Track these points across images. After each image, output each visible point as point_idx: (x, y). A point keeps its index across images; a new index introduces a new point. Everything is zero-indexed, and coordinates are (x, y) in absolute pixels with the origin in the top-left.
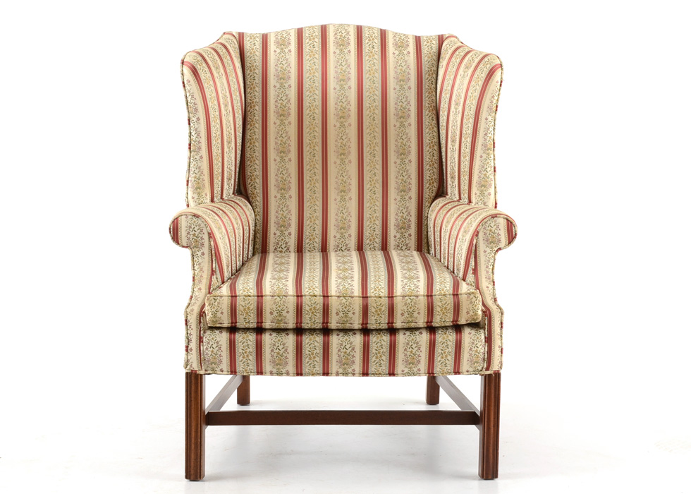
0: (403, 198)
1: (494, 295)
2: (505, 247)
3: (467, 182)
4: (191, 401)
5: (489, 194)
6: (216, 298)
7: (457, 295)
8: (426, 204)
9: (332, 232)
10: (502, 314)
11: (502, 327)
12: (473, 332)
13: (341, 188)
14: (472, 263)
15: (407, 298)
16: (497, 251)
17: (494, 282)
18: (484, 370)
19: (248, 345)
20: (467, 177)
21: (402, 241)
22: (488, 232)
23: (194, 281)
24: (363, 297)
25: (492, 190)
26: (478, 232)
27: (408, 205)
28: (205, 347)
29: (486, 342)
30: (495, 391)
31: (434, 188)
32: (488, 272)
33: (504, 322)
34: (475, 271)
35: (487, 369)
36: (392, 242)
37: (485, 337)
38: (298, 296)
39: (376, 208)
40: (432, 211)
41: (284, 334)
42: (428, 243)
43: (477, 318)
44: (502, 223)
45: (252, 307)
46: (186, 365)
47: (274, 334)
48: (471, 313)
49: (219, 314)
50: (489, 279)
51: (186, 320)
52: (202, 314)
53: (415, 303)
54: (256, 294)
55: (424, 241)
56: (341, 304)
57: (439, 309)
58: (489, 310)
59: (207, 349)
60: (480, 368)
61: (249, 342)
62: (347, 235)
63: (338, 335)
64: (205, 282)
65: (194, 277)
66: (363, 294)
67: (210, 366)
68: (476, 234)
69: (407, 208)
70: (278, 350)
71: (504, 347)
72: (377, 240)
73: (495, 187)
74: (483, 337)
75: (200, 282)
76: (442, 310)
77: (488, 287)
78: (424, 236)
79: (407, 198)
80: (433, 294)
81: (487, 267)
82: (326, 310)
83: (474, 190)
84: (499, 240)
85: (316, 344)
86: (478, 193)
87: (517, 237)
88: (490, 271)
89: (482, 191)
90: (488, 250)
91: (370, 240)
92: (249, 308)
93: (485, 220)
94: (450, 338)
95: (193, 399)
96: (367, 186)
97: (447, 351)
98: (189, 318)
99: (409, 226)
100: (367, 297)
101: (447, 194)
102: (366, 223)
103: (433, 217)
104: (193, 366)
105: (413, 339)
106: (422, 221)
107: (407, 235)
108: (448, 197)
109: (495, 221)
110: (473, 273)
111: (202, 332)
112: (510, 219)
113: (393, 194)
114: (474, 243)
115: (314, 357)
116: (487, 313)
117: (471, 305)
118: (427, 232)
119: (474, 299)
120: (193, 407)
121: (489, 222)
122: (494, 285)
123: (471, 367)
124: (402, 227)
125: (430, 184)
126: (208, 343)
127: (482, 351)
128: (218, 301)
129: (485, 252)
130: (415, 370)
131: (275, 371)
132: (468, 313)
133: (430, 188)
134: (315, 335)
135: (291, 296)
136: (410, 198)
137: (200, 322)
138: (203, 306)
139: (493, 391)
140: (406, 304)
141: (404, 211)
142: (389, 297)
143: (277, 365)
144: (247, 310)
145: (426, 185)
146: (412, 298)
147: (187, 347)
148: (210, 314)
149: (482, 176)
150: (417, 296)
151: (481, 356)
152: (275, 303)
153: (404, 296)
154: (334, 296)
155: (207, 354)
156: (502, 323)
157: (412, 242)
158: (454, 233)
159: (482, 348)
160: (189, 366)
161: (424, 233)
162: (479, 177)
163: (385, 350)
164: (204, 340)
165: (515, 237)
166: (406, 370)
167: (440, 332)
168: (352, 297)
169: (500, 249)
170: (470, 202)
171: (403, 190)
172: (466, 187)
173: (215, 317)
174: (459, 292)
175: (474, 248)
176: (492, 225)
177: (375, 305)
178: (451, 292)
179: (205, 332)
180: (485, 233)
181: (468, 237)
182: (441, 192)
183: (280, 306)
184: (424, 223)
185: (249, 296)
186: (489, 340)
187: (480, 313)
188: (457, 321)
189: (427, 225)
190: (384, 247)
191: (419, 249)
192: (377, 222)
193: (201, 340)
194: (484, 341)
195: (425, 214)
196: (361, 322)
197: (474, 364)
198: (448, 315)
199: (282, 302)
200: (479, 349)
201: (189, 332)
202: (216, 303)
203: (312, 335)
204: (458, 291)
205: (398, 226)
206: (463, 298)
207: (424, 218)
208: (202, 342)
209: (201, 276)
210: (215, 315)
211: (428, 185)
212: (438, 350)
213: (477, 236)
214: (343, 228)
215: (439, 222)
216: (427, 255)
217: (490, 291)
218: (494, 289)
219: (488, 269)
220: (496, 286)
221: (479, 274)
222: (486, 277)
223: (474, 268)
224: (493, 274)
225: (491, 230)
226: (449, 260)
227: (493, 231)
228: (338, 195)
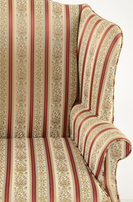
0: (56, 105)
1: (117, 192)
2: (123, 158)
3: (96, 103)
5: (110, 113)
8: (69, 108)
9: (14, 124)
13: (20, 99)
14: (103, 168)
16: (118, 161)
17: (116, 181)
20: (96, 100)
21: (55, 130)
22: (114, 150)
25: (111, 110)
26: (107, 150)
27: (59, 109)
31: (74, 99)
32: (112, 174)
34: (105, 174)
36: (49, 131)
39: (40, 111)
40: (73, 113)
42: (69, 130)
44: (123, 144)
50: (113, 179)
55: (68, 129)
62: (23, 127)
68: (106, 151)
69: (59, 111)
72: (40, 129)
73: (113, 108)
77: (113, 186)
78: (67, 126)
79: (58, 105)
81: (112, 171)
83: (101, 109)
84: (121, 155)
86: (103, 111)
87: (132, 152)
88: (114, 173)
89: (105, 111)
90: (113, 161)
91: (37, 129)
93: (112, 143)
96: (35, 98)
99: (59, 122)
101: (81, 102)
102: (35, 120)
103: (74, 118)
106: (66, 118)
107: (58, 126)
108: (82, 104)
109: (119, 143)
110: (103, 175)
112: (128, 142)
113: (50, 103)
114: (105, 156)
118: (69, 124)
121: (115, 144)
122: (116, 183)
124: (55, 122)
125: (72, 97)
129: (111, 162)
133: (71, 99)
136: (60, 105)
141: (56, 113)
145: (70, 97)
149: (106, 102)
157: (61, 131)
158: (90, 141)
161: (68, 124)
162: (104, 102)
165: (130, 152)
169: (120, 159)
170: (97, 115)
171: (56, 100)
172: (95, 105)
175: (104, 160)
176: (117, 146)
178: (92, 201)
180: (112, 151)
181: (101, 151)
182: (78, 101)
184: (68, 119)
189: (69, 120)
191: (64, 136)
192: (41, 119)
195: (68, 114)
205: (53, 122)
207: (68, 116)
211: (71, 97)
213: (107, 152)
214: (20, 122)
215: (78, 124)
216: (68, 138)
217: (114, 189)
218: (116, 187)
219: (112, 173)
220: (117, 184)
221: (107, 176)
222: (111, 178)
223: (104, 172)
224: (115, 175)
225: (116, 149)
226: (85, 154)
227: (117, 150)
228: (18, 103)
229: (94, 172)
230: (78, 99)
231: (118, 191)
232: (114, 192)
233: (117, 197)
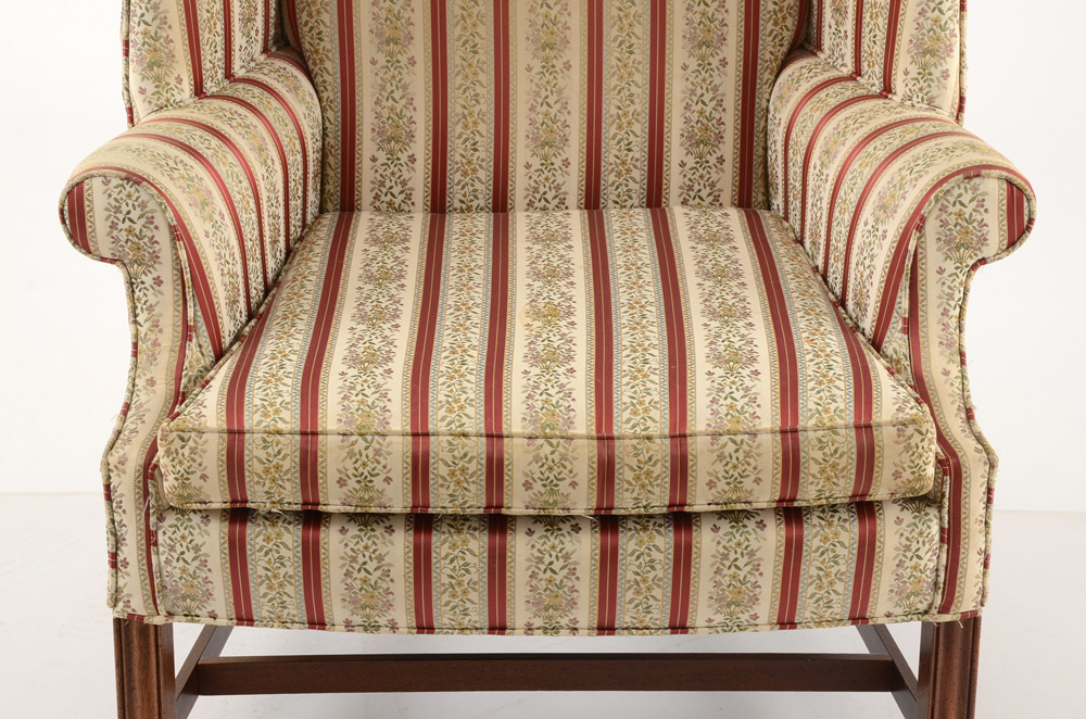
0: (704, 64)
1: (965, 398)
2: (997, 256)
3: (881, 36)
4: (131, 690)
5: (946, 75)
6: (186, 436)
7: (869, 427)
8: (765, 76)
9: (522, 154)
10: (992, 466)
11: (989, 500)
12: (908, 516)
13: (544, 38)
14: (903, 301)
15: (725, 438)
16: (974, 267)
17: (962, 354)
18: (934, 611)
19: (281, 558)
20: (882, 22)
21: (701, 177)
22: (952, 220)
23: (135, 354)
24: (599, 439)
25: (952, 64)
26: (923, 219)
27: (717, 81)
28: (163, 558)
29: (942, 540)
30: (964, 662)
31: (785, 33)
32: (946, 326)
33: (997, 487)
34: (912, 325)
35: (944, 609)
36: (674, 180)
37: (942, 530)
38: (415, 435)
39: (634, 89)
40: (780, 97)
41: (379, 530)
42: (766, 175)
43: (922, 488)
44: (993, 190)
45: (286, 465)
46: (115, 601)
47: (353, 530)
48: (907, 475)
49: (195, 480)
50: (949, 346)
51: (107, 487)
52: (149, 472)
53: (748, 454)
54: (297, 427)
55: (758, 171)
56: (537, 459)
57: (814, 469)
58: (954, 455)
59: (168, 562)
60: (922, 607)
61: (283, 552)
62: (558, 162)
63: (530, 533)
64: (165, 360)
65: (135, 345)
66: (599, 429)
67: (181, 603)
68: (917, 222)
69: (715, 89)
70: (363, 573)
71: (992, 552)
72: (636, 174)
73: (962, 54)
74: (935, 529)
75: (153, 358)
76: (823, 471)
77: (946, 373)
78: (757, 160)
79: (715, 62)
80: (799, 427)
81: (945, 313)
82: (495, 470)
83: (903, 61)
84: (983, 240)
85: (469, 558)
86: (914, 70)
87: (1035, 227)
88: (953, 322)
89: (924, 67)
90: (950, 266)
91: (619, 175)
92: (278, 467)
93: (945, 186)
94: (844, 537)
95: (137, 684)
96: (610, 32)
97: (834, 570)
98: (114, 482)
99: (720, 137)
100: (612, 438)
101: (819, 47)
102: (609, 131)
103: (784, 115)
104: (133, 604)
105: (739, 544)
106: (752, 122)
107: (713, 160)
108: (822, 56)
109: (975, 189)
110: (906, 331)
111: (153, 519)
112: (1018, 181)
113: (678, 53)
114: (912, 247)
115: (464, 592)
116: (950, 465)
117: (906, 457)
118: (766, 149)
119: (917, 438)
120: (138, 703)
121: (956, 192)
122: (963, 363)
123: (897, 605)
124: (705, 139)
125: (776, 24)
126: (172, 548)
127: (931, 565)
128: (191, 443)
129: (941, 271)
130: (744, 617)
131: (357, 620)
132: (897, 475)
133: (774, 35)
134: (465, 535)
135: (396, 434)
136: (724, 63)
137: (146, 493)
138: (153, 450)
139: (957, 662)
140: (721, 457)
141: (706, 98)
142: (672, 437)
143: (364, 607)
144: (272, 471)
145: (766, 27)
146: (738, 438)
147: (114, 556)
148: (171, 477)
149: (928, 24)
150: (754, 435)
151: (929, 577)
152: (351, 454)
153: (716, 435)
154: (519, 436)
155: (170, 575)
156: (989, 491)
157: (727, 180)
158: (849, 195)
159: (931, 557)
160: (121, 605)
161: (758, 151)
162: (920, 27)
163: (660, 574)
164: (161, 538)
165: (1029, 229)
166: (719, 618)
167: (815, 520)
168: (570, 439)
169: (983, 261)
170: (887, 90)
171: (706, 43)
172: (879, 49)
173: (184, 486)
174: (875, 419)
175: (908, 263)
176: (965, 199)
177: (634, 462)
178: (850, 418)
179: (161, 519)
180: (944, 224)
181: (893, 227)
182: (804, 42)
183: (364, 464)
184: (759, 124)
185: (279, 433)
186: (952, 537)
187: (930, 471)
188: (864, 495)
189: (765, 131)
190: (654, 198)
191: (744, 201)
192: (637, 128)
193: (150, 539)
194: (937, 538)
195: (760, 103)
196: (594, 505)
197: (908, 597)
198: (842, 482)
199: (371, 452)
200: (922, 563)
201: (117, 518)
202: (186, 451)
203: (459, 531)
204: (869, 414)
205: (690, 138)
206: (885, 437)
207: (758, 113)
208: (156, 544)
209: (156, 344)
210: (184, 480)
211: (770, 26)
212: (810, 568)
213: (920, 228)
214: (547, 143)
215: (800, 138)
216: (764, 215)
217: (952, 384)
218: (963, 377)
219: (946, 319)
220: (969, 368)
221: (921, 334)
222: (941, 343)
223: (907, 316)
224: (961, 331)
225: (960, 215)
226: (831, 261)
227: (967, 216)
228: (535, 56)
229: (868, 324)
230: (808, 39)
231: (971, 393)
232: (950, 395)
233: (963, 415)
